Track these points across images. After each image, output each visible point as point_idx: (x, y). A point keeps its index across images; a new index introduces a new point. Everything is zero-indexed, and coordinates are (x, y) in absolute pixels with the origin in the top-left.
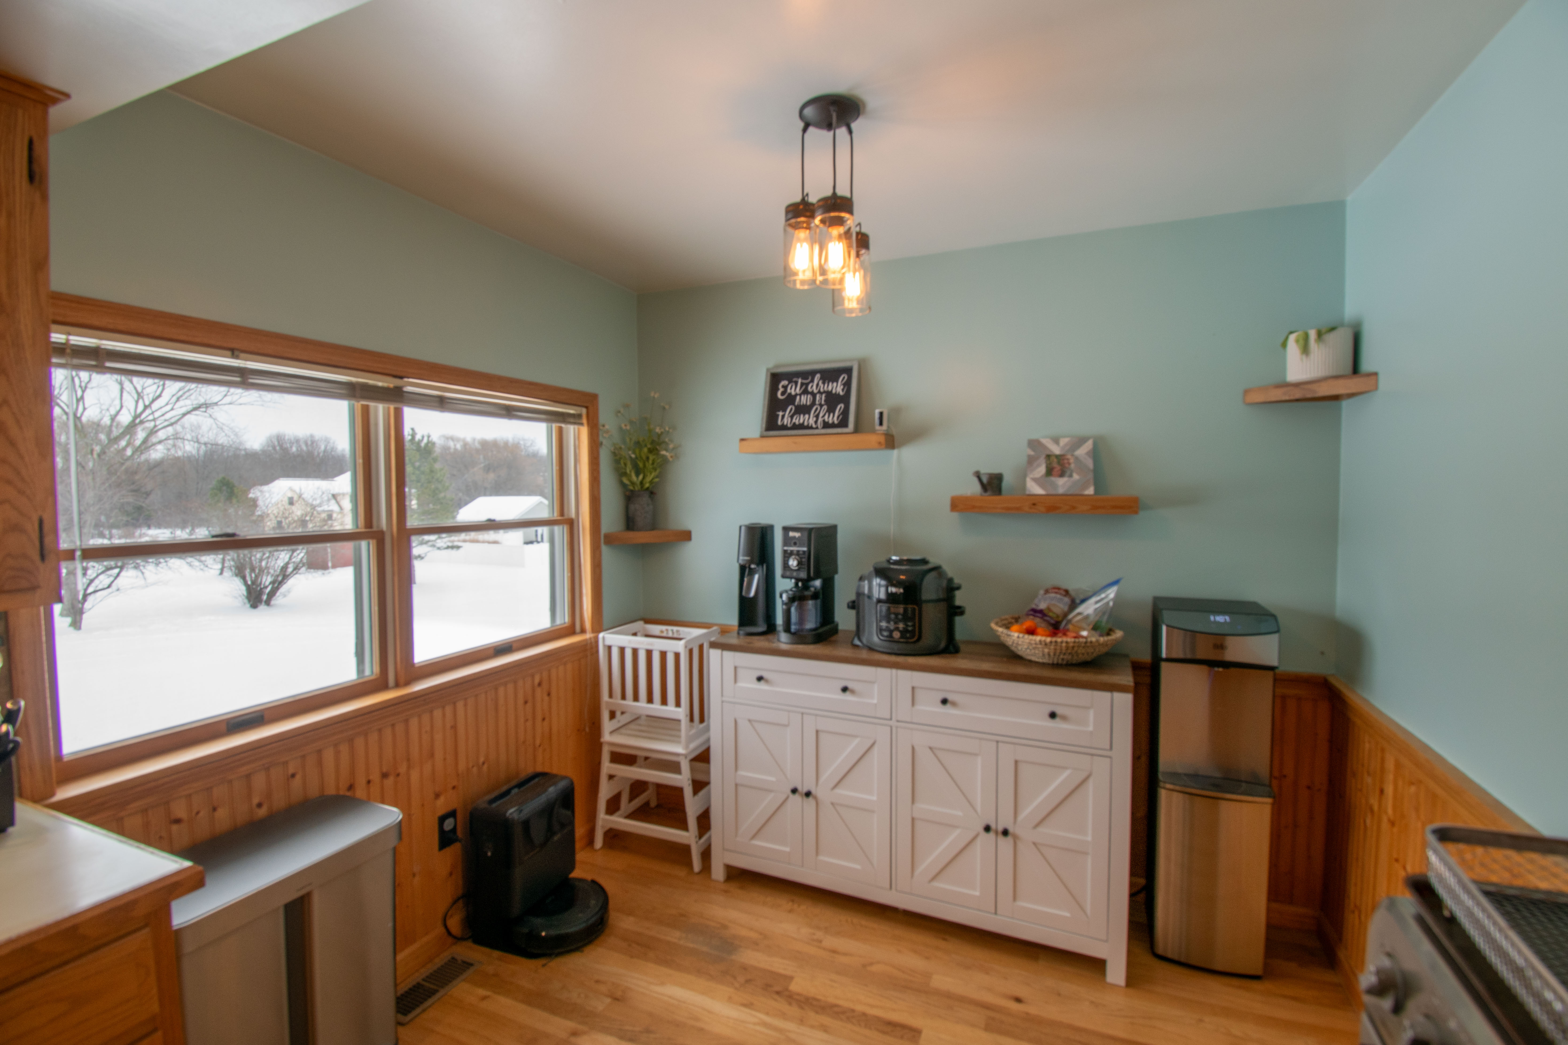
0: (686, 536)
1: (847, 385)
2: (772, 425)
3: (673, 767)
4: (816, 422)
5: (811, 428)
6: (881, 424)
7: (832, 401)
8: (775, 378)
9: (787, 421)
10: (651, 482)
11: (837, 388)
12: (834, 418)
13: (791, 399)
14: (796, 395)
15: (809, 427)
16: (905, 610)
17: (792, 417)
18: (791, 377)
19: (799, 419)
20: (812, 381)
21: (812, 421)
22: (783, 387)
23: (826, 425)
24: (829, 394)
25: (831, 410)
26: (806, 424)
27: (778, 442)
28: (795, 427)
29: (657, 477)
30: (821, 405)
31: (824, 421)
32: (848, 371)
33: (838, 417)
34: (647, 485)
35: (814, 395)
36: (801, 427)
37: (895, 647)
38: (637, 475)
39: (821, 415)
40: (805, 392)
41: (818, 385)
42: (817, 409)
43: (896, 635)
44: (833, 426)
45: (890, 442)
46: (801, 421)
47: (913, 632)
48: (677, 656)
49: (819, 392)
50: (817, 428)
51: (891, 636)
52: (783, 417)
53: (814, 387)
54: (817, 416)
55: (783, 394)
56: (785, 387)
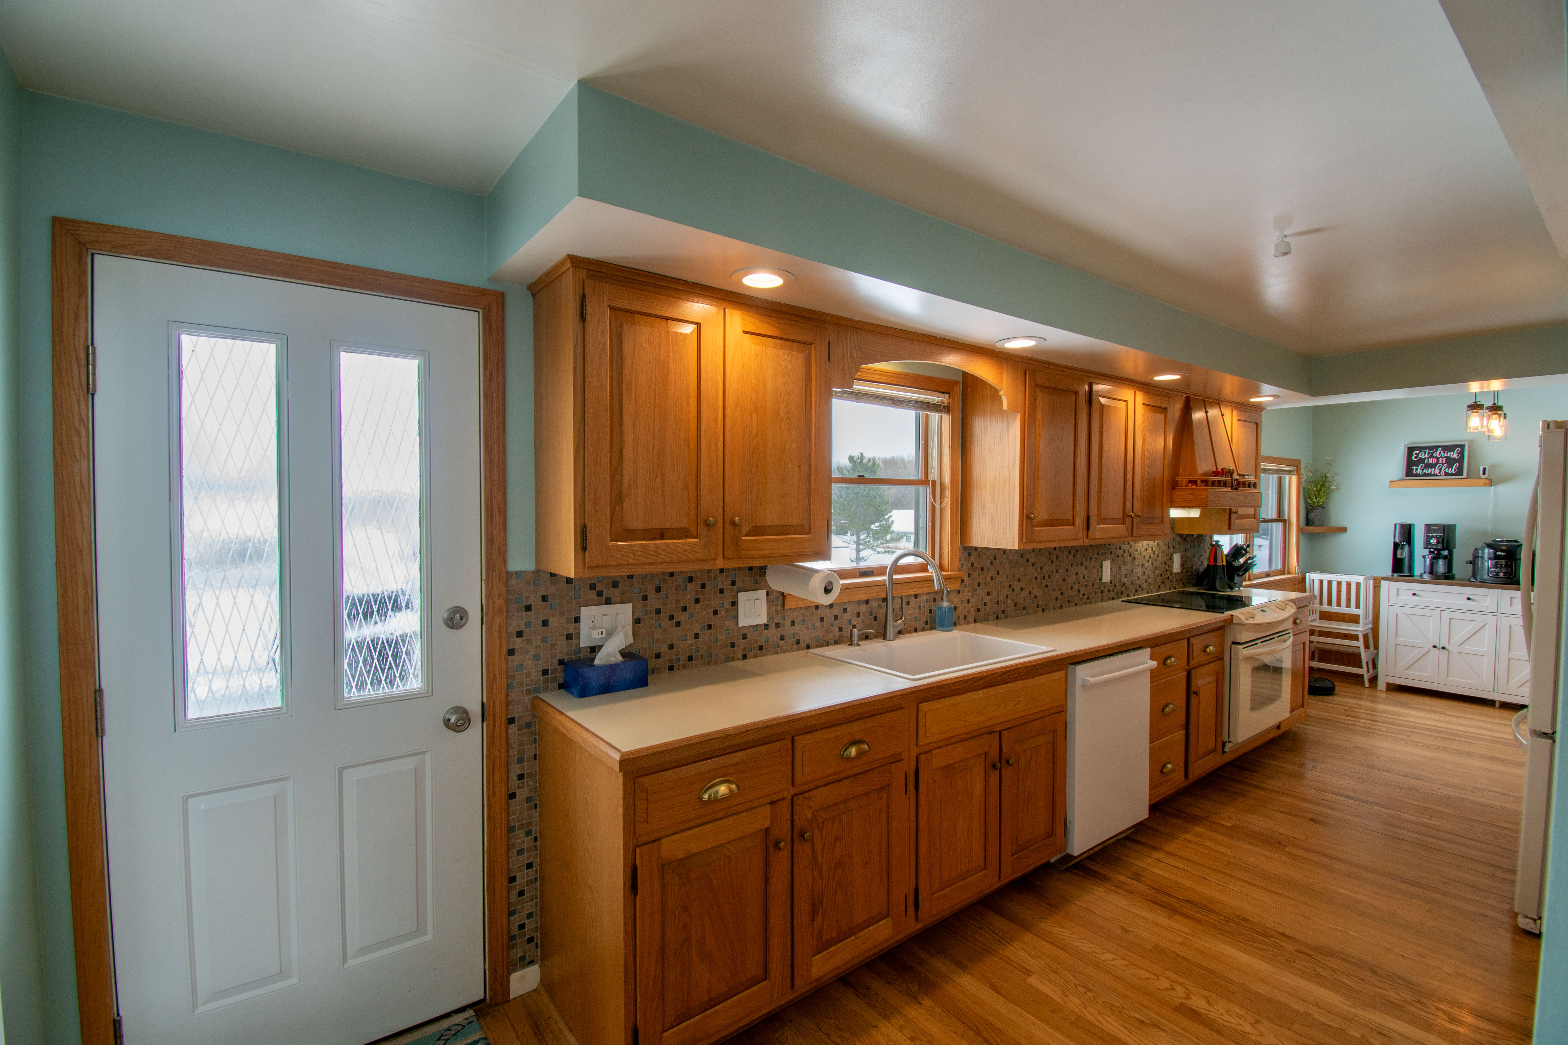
0: (1344, 530)
1: (1461, 453)
2: (1409, 473)
3: (1355, 637)
4: (1440, 472)
5: (1437, 475)
6: (1484, 473)
7: (1450, 462)
8: (1410, 450)
9: (1419, 471)
10: (1323, 502)
11: (1455, 455)
12: (1453, 470)
13: (1422, 460)
14: (1425, 458)
15: (1434, 475)
16: (1507, 563)
17: (1423, 470)
18: (1421, 449)
19: (1426, 471)
20: (1436, 451)
21: (1437, 472)
22: (1415, 454)
23: (1446, 474)
24: (1448, 459)
25: (1450, 466)
26: (1432, 473)
27: (1413, 482)
28: (1425, 475)
29: (1326, 499)
30: (1443, 464)
31: (1445, 472)
32: (1462, 447)
33: (1455, 470)
34: (1321, 504)
35: (1438, 459)
36: (1430, 475)
37: (1500, 580)
38: (1316, 499)
39: (1443, 469)
40: (1432, 457)
41: (1440, 453)
42: (1440, 466)
43: (1501, 574)
44: (1452, 474)
45: (1491, 483)
46: (1429, 472)
47: (1511, 573)
48: (1358, 585)
49: (1441, 457)
50: (1441, 476)
51: (1497, 575)
52: (1416, 470)
53: (1438, 454)
54: (1440, 470)
55: (1415, 458)
56: (1417, 454)
